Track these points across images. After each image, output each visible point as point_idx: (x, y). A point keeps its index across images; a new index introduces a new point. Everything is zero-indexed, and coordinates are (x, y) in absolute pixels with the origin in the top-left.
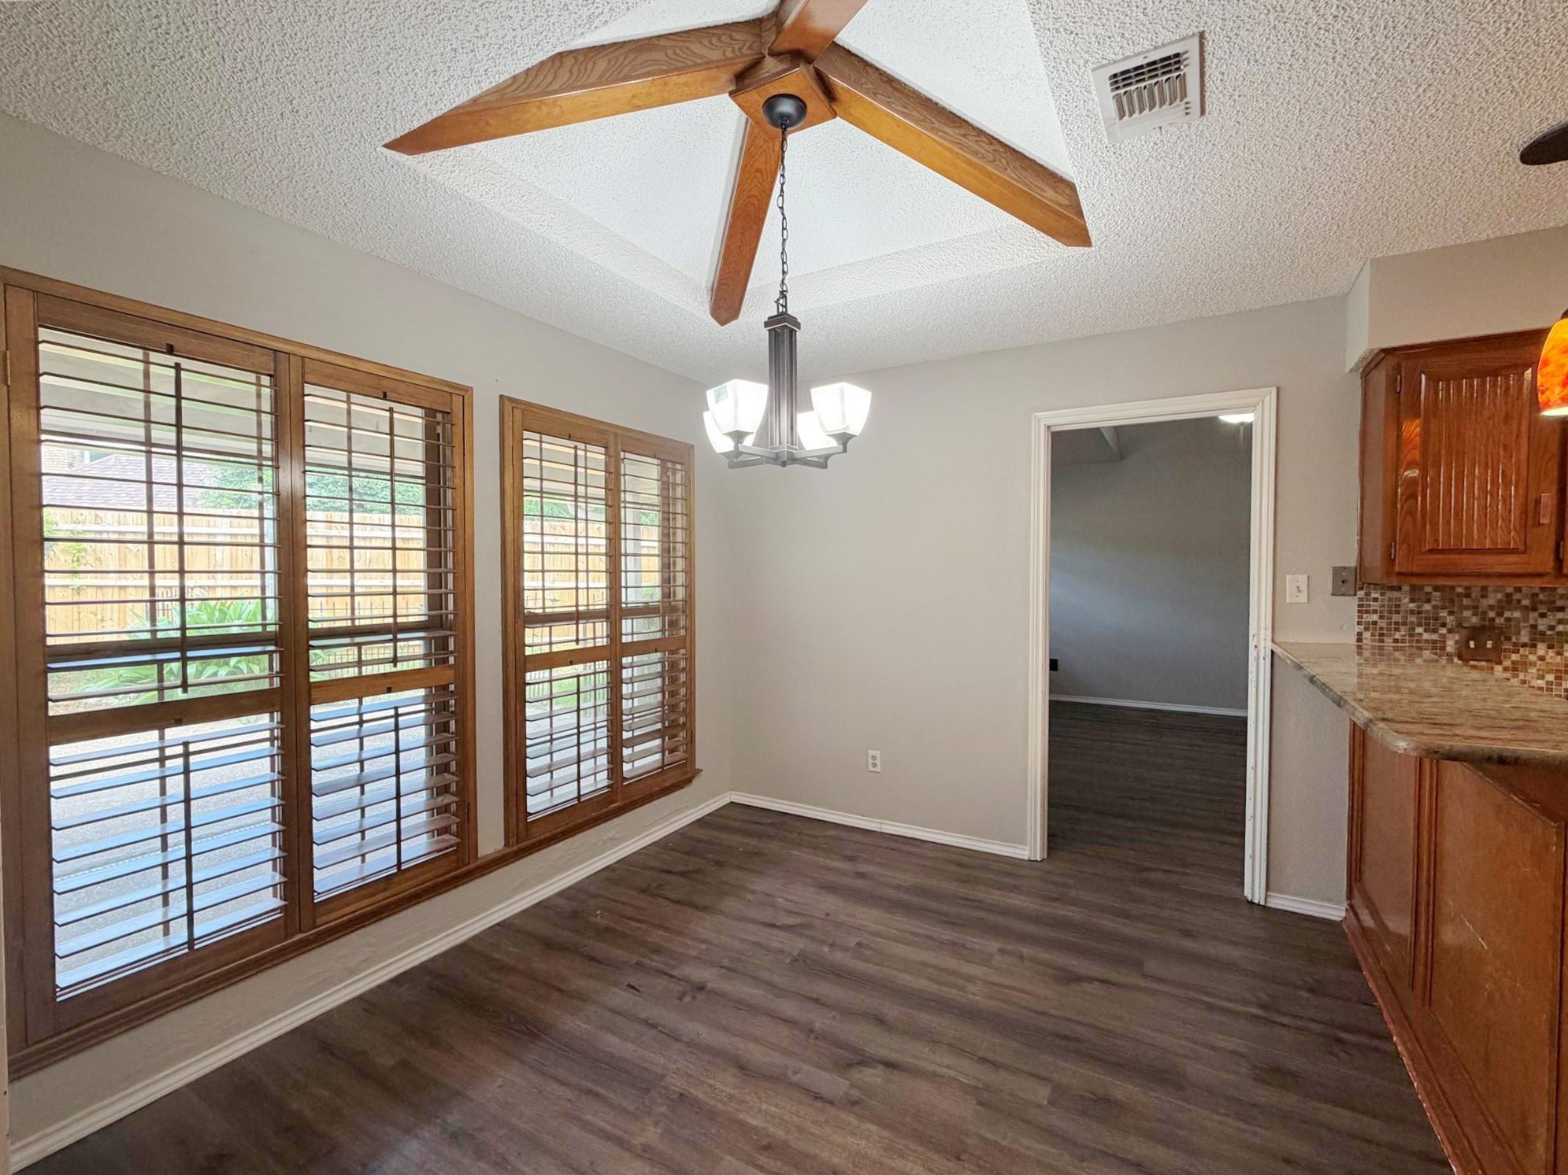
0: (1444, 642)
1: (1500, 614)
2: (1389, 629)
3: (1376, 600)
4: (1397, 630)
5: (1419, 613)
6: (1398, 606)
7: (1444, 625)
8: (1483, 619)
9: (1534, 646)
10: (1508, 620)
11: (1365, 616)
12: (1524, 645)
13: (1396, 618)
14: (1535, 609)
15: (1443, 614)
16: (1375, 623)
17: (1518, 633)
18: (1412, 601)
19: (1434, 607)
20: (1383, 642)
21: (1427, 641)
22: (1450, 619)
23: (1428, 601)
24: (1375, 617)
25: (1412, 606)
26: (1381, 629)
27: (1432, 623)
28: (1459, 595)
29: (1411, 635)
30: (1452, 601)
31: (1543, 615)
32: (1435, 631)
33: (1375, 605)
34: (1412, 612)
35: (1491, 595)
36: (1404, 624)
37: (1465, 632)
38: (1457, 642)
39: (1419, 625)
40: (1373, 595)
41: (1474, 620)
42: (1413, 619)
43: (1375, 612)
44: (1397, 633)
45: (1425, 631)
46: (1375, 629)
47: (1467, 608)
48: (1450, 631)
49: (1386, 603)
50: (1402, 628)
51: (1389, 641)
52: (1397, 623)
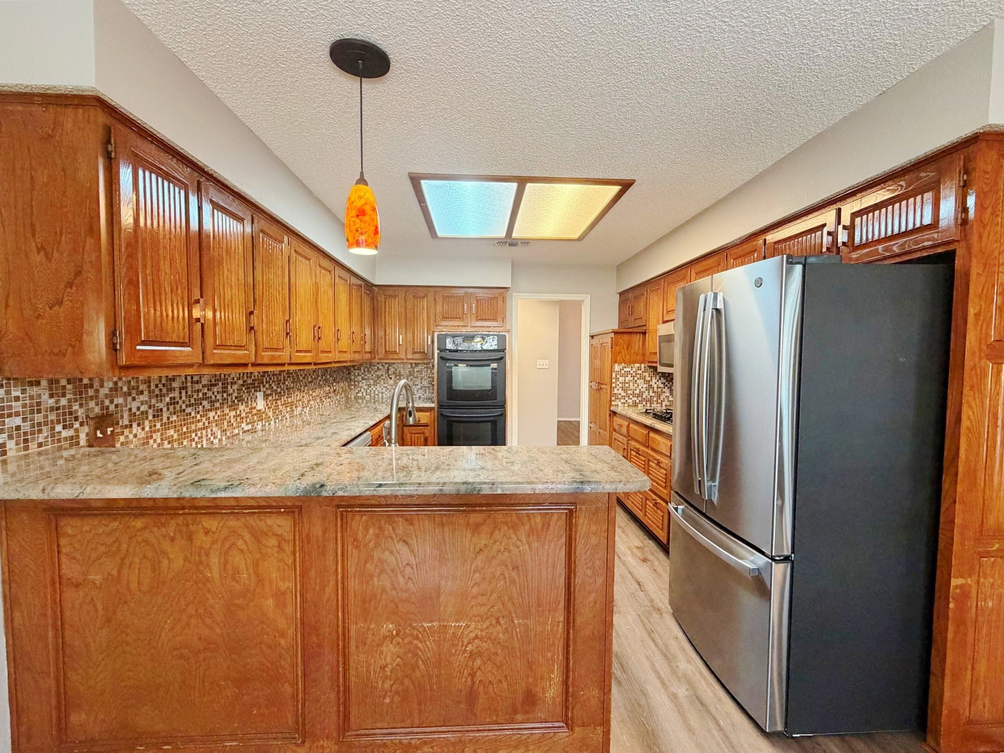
0: (78, 436)
1: (112, 402)
2: (33, 433)
3: (17, 399)
4: (40, 431)
5: (58, 408)
6: (39, 404)
7: (76, 419)
8: (102, 409)
9: (131, 426)
10: (117, 406)
11: (7, 420)
12: (126, 427)
13: (39, 418)
14: (130, 395)
15: (76, 407)
16: (18, 428)
17: (122, 417)
18: (51, 396)
19: (69, 400)
20: (28, 450)
21: (66, 439)
22: (81, 413)
23: (64, 395)
24: (18, 421)
25: (51, 402)
26: (25, 434)
27: (67, 417)
28: (86, 386)
29: (53, 436)
30: (81, 393)
31: (134, 399)
32: (71, 426)
33: (17, 406)
34: (52, 409)
35: (106, 384)
36: (46, 424)
37: (92, 423)
38: (87, 435)
39: (59, 422)
40: (15, 393)
41: (97, 410)
42: (52, 417)
43: (17, 414)
44: (41, 435)
45: (64, 427)
46: (19, 436)
47: (91, 398)
48: (82, 424)
49: (28, 402)
50: (44, 428)
51: (33, 446)
52: (39, 424)
